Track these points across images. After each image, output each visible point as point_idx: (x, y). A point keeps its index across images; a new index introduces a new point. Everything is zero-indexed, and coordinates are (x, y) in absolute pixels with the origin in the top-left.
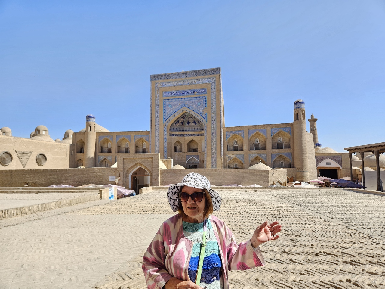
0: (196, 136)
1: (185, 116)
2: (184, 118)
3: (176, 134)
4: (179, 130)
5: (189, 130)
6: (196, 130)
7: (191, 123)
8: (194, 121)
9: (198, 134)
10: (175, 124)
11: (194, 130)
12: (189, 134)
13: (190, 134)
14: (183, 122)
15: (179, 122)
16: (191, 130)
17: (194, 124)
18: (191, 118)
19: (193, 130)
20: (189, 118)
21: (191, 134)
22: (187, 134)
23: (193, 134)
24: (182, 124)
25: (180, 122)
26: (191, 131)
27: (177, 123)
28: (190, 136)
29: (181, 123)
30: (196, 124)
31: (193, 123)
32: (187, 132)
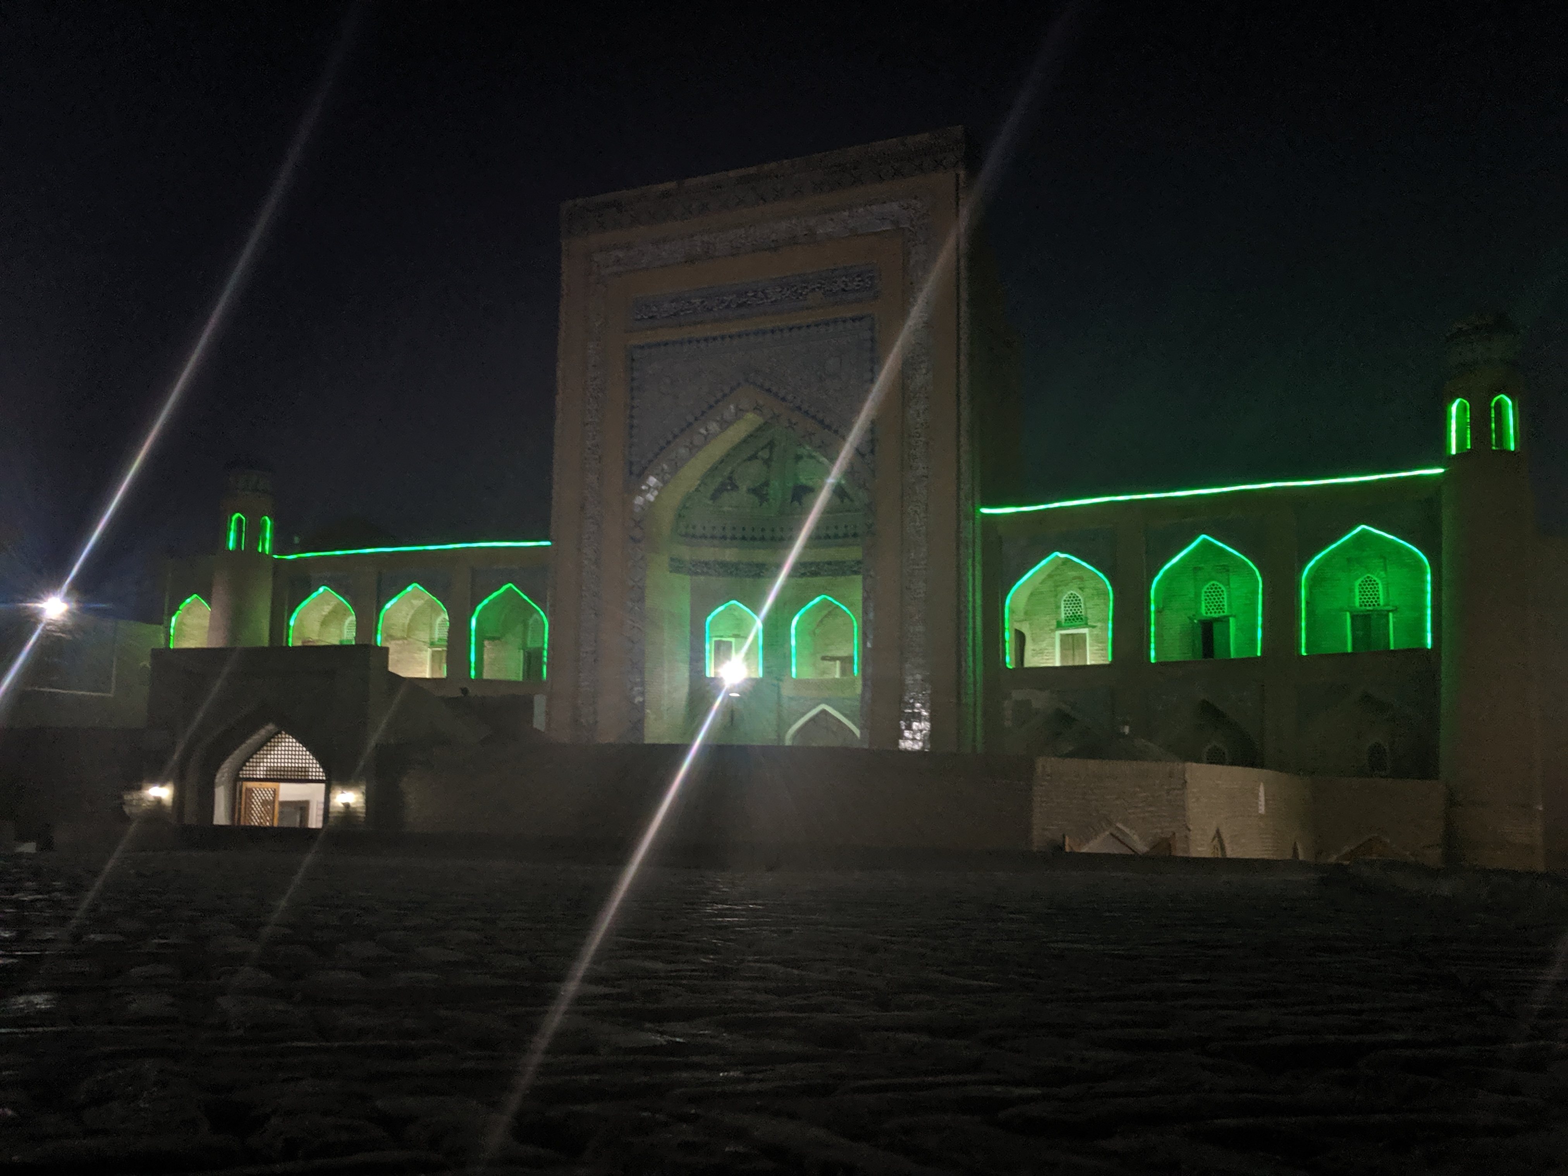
0: (844, 573)
3: (723, 564)
4: (740, 534)
7: (811, 491)
9: (858, 563)
10: (714, 497)
11: (837, 536)
12: (803, 560)
13: (812, 563)
14: (765, 485)
15: (735, 487)
16: (818, 537)
17: (835, 500)
19: (829, 536)
21: (818, 559)
23: (827, 559)
24: (757, 499)
25: (744, 488)
26: (814, 542)
27: (725, 494)
28: (812, 575)
29: (751, 490)
30: (842, 494)
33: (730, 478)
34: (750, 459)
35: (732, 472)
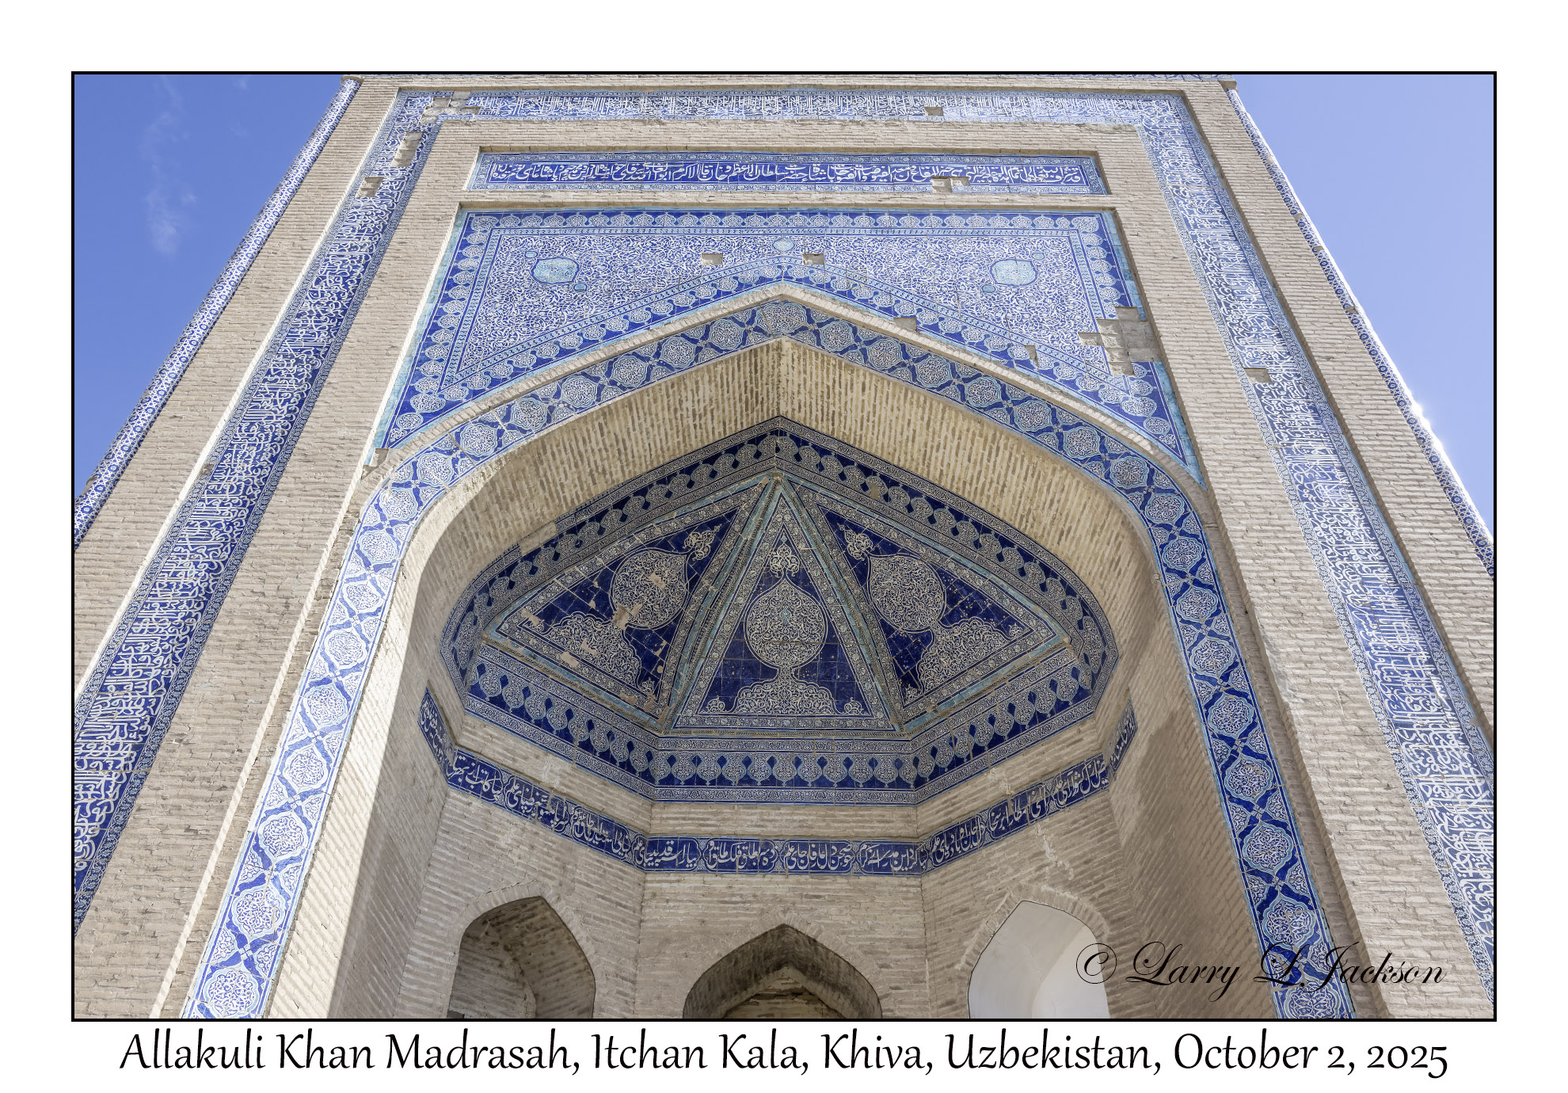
0: (843, 869)
1: (722, 524)
2: (695, 572)
3: (531, 789)
4: (580, 733)
5: (734, 770)
6: (847, 783)
7: (769, 672)
8: (831, 647)
9: (883, 847)
10: (549, 614)
11: (822, 783)
12: (728, 830)
13: (752, 843)
14: (668, 632)
15: (605, 611)
16: (772, 781)
17: (821, 701)
18: (802, 580)
19: (799, 782)
20: (768, 579)
21: (770, 830)
22: (688, 829)
23: (792, 831)
24: (636, 663)
25: (621, 623)
26: (758, 793)
27: (575, 620)
28: (752, 867)
29: (634, 635)
30: (845, 690)
31: (806, 672)
32: (699, 811)
33: (606, 578)
34: (664, 545)
35: (615, 564)
